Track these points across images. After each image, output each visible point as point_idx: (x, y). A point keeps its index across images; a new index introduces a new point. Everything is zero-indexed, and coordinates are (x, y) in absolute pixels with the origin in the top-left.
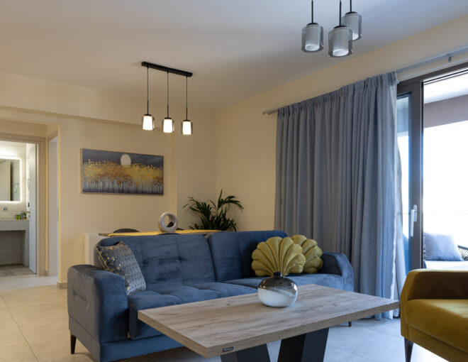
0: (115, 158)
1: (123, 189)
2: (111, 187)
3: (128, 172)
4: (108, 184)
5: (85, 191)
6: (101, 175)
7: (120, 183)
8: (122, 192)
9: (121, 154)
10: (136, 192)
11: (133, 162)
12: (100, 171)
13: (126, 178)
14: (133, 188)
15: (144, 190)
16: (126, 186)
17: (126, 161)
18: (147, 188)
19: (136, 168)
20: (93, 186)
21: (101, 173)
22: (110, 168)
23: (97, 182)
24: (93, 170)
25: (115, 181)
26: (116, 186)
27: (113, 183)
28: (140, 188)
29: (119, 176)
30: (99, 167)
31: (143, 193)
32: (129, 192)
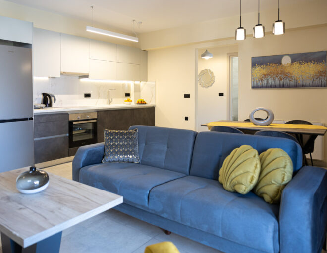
0: (276, 60)
1: (283, 85)
2: (273, 83)
3: (288, 70)
4: (271, 81)
5: (253, 87)
6: (265, 75)
7: (281, 80)
8: (282, 87)
9: (282, 56)
10: (297, 86)
11: (293, 61)
12: (264, 71)
13: (286, 75)
14: (292, 83)
15: (304, 84)
16: (286, 82)
17: (286, 61)
18: (307, 82)
19: (296, 66)
20: (259, 84)
21: (265, 73)
22: (273, 68)
23: (262, 80)
24: (260, 71)
25: (277, 79)
26: (277, 82)
27: (275, 80)
28: (300, 83)
29: (281, 74)
30: (263, 69)
31: (304, 86)
32: (289, 87)
